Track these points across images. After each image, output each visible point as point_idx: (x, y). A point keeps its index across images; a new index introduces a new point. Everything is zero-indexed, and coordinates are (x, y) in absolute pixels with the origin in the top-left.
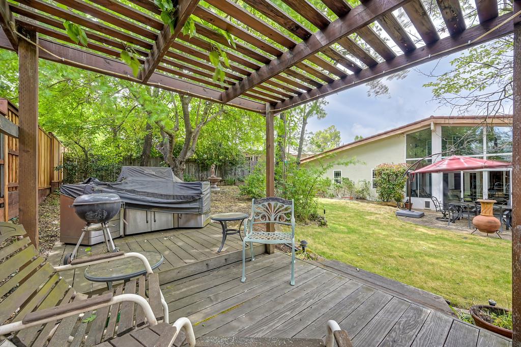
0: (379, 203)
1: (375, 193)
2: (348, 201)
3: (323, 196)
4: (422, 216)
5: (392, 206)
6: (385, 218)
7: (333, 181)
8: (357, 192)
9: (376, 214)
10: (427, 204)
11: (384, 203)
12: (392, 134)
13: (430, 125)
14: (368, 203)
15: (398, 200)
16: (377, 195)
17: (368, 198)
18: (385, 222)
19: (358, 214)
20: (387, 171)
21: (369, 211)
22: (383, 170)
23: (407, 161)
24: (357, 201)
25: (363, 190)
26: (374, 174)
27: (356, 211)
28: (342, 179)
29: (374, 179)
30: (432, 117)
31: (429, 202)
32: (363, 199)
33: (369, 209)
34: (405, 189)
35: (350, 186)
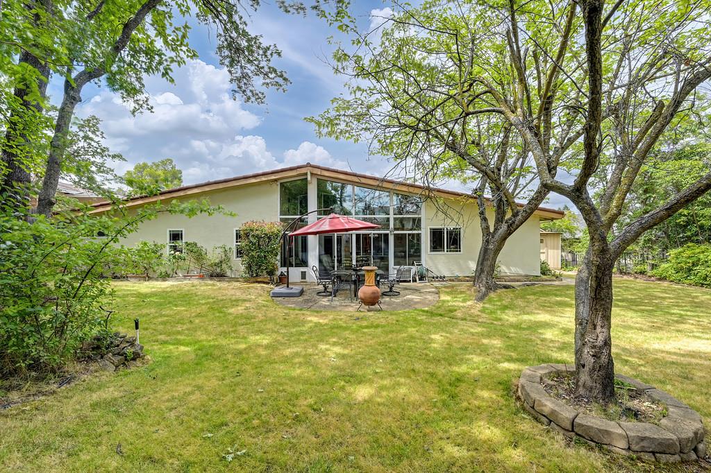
0: (247, 281)
1: (239, 265)
2: (196, 282)
3: (144, 277)
4: (302, 293)
5: (264, 283)
6: (259, 308)
7: (168, 247)
8: (211, 266)
9: (245, 300)
10: (304, 275)
11: (253, 280)
12: (264, 179)
13: (306, 174)
14: (229, 282)
15: (271, 273)
16: (243, 268)
17: (229, 273)
18: (260, 315)
19: (215, 306)
20: (257, 232)
21: (234, 298)
22: (252, 230)
23: (281, 220)
24: (211, 280)
25: (221, 262)
26: (238, 236)
27: (211, 300)
28: (184, 245)
29: (239, 244)
30: (309, 165)
31: (305, 272)
32: (221, 276)
33: (233, 292)
34: (279, 257)
35: (199, 256)
